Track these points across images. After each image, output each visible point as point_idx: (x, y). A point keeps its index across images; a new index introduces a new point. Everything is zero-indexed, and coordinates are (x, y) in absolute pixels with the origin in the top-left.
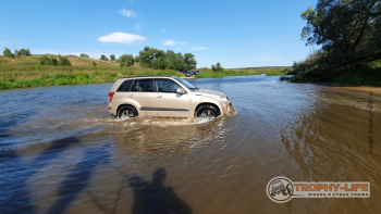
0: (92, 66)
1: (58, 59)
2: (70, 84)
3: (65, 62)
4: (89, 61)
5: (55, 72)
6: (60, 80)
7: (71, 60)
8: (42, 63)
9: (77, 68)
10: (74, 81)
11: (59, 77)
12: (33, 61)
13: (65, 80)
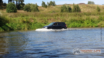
0: (96, 12)
1: (72, 7)
2: (80, 27)
3: (77, 9)
4: (94, 8)
5: (70, 18)
6: (72, 24)
7: (81, 7)
8: (62, 11)
9: (85, 14)
10: (82, 25)
11: (72, 21)
12: (57, 9)
13: (76, 24)
